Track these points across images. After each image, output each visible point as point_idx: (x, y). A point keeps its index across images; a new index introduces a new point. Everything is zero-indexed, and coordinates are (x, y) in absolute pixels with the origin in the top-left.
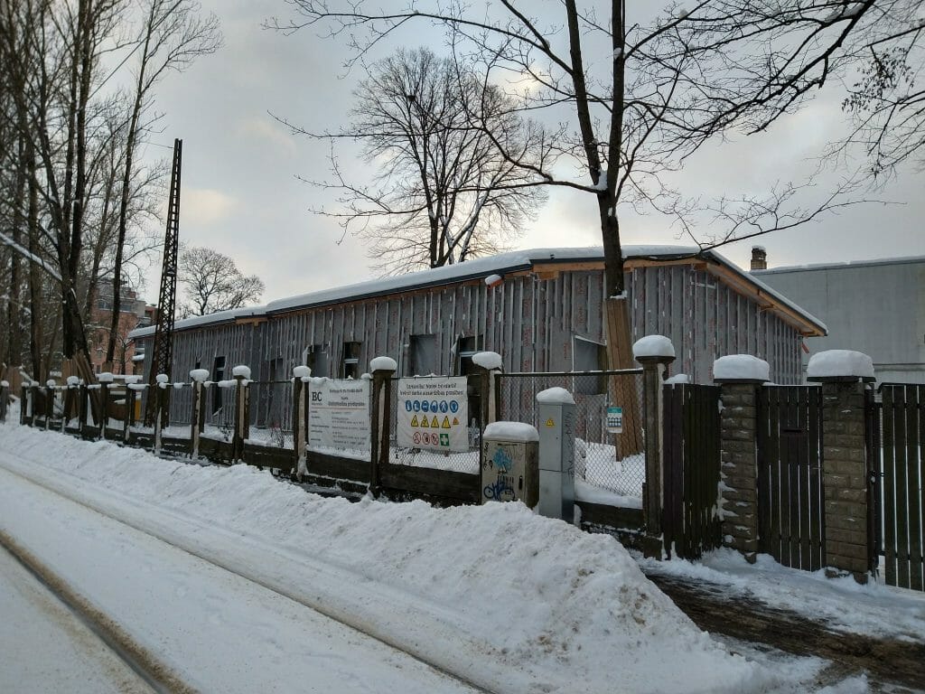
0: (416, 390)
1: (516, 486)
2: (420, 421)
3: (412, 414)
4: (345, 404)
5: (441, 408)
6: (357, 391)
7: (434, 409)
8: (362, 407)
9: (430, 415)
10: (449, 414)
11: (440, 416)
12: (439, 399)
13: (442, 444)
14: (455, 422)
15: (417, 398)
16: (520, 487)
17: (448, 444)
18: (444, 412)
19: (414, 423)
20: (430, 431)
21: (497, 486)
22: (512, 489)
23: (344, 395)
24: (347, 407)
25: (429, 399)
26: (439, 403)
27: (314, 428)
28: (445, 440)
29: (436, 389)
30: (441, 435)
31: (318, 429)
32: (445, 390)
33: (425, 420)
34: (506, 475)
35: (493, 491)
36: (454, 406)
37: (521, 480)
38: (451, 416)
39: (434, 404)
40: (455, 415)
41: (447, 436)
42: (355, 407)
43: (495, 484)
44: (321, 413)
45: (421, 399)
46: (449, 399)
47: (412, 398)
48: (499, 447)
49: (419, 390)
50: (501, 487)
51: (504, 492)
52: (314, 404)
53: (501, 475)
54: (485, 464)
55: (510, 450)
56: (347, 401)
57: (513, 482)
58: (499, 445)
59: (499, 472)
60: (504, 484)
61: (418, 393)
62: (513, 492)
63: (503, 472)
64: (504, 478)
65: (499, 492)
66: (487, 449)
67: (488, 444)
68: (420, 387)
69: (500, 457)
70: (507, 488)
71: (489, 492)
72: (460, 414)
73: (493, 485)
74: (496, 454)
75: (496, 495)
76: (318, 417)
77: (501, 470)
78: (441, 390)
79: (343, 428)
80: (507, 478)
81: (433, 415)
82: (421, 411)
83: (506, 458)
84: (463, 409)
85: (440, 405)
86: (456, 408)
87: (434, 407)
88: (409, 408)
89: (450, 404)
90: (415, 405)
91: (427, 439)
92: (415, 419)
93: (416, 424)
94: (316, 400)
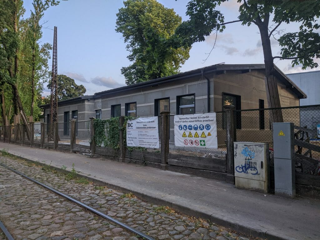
0: (184, 120)
1: (258, 166)
2: (187, 134)
3: (183, 131)
4: (145, 128)
5: (200, 128)
6: (152, 122)
7: (196, 129)
8: (154, 129)
9: (193, 132)
10: (205, 130)
11: (199, 132)
12: (198, 124)
13: (201, 145)
14: (209, 134)
15: (185, 124)
16: (262, 167)
17: (204, 145)
18: (202, 130)
19: (184, 135)
20: (194, 139)
21: (245, 166)
22: (255, 168)
23: (145, 124)
24: (146, 129)
25: (192, 124)
26: (198, 126)
27: (129, 139)
28: (203, 143)
29: (197, 119)
30: (201, 141)
31: (131, 139)
32: (202, 119)
33: (190, 134)
34: (250, 161)
35: (242, 168)
36: (208, 127)
37: (262, 162)
38: (206, 132)
39: (196, 126)
40: (209, 131)
41: (204, 141)
42: (150, 129)
43: (244, 165)
44: (132, 132)
45: (188, 124)
46: (205, 124)
47: (183, 124)
48: (245, 147)
49: (186, 120)
50: (248, 166)
51: (250, 169)
52: (129, 128)
53: (247, 160)
54: (235, 155)
55: (253, 148)
56: (146, 127)
57: (256, 164)
58: (245, 145)
59: (246, 159)
60: (249, 165)
61: (186, 121)
62: (257, 169)
63: (249, 159)
64: (249, 162)
65: (246, 169)
66: (236, 148)
67: (237, 145)
68: (187, 118)
69: (246, 151)
70: (252, 167)
71: (240, 169)
72: (212, 131)
73: (242, 166)
74: (243, 150)
75: (245, 171)
76: (131, 134)
77: (247, 158)
78: (199, 119)
79: (144, 138)
80: (251, 163)
81: (195, 131)
82: (188, 130)
83: (250, 152)
84: (214, 128)
85: (199, 127)
86: (209, 128)
87: (196, 128)
88: (180, 129)
89: (206, 126)
90: (184, 127)
91: (192, 143)
92: (184, 133)
93: (185, 136)
94: (130, 127)
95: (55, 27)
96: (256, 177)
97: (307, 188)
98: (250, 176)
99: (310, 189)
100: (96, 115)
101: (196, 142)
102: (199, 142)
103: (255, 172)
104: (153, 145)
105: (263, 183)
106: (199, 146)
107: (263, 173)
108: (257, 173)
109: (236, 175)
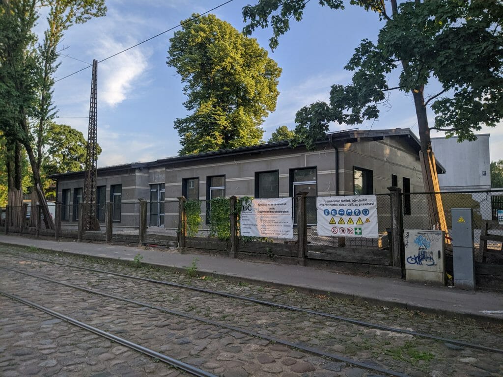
0: (333, 203)
1: (435, 256)
2: (337, 220)
3: (329, 217)
4: (272, 212)
5: (355, 213)
6: (282, 204)
7: (349, 214)
8: (286, 214)
9: (346, 218)
10: (362, 216)
11: (355, 218)
12: (353, 208)
13: (356, 233)
14: (367, 221)
15: (334, 208)
16: (439, 257)
17: (361, 233)
18: (357, 215)
19: (332, 222)
20: (346, 226)
21: (419, 257)
22: (431, 258)
23: (272, 207)
24: (274, 214)
25: (345, 208)
26: (353, 211)
27: (244, 226)
28: (358, 231)
29: (351, 202)
30: (356, 229)
31: (248, 226)
32: (358, 203)
33: (341, 220)
34: (425, 250)
35: (415, 259)
36: (366, 212)
37: (439, 252)
38: (364, 218)
39: (349, 211)
40: (367, 217)
41: (360, 229)
42: (280, 214)
43: (417, 255)
45: (338, 208)
46: (361, 208)
47: (330, 209)
48: (419, 235)
49: (336, 203)
50: (421, 257)
51: (424, 260)
52: (245, 212)
53: (422, 250)
54: (406, 244)
55: (428, 236)
56: (274, 211)
57: (432, 254)
58: (418, 233)
59: (420, 249)
60: (424, 255)
61: (335, 205)
62: (433, 260)
63: (423, 249)
64: (424, 252)
65: (420, 260)
66: (408, 236)
67: (408, 233)
68: (336, 201)
69: (419, 240)
70: (427, 258)
71: (412, 260)
72: (371, 216)
73: (415, 256)
74: (417, 239)
75: (418, 262)
76: (248, 220)
77: (421, 247)
78: (354, 203)
79: (271, 226)
80: (427, 252)
81: (348, 217)
82: (338, 215)
83: (425, 240)
84: (373, 214)
85: (354, 212)
86: (367, 213)
87: (349, 213)
88: (326, 214)
89: (363, 211)
90: (333, 212)
91: (343, 231)
92: (333, 220)
93: (334, 222)
94: (246, 210)
95: (94, 60)
96: (433, 268)
97: (487, 278)
98: (425, 267)
100: (151, 192)
101: (349, 230)
102: (354, 229)
103: (431, 263)
104: (284, 234)
105: (440, 274)
106: (354, 235)
107: (440, 263)
108: (433, 264)
109: (407, 267)
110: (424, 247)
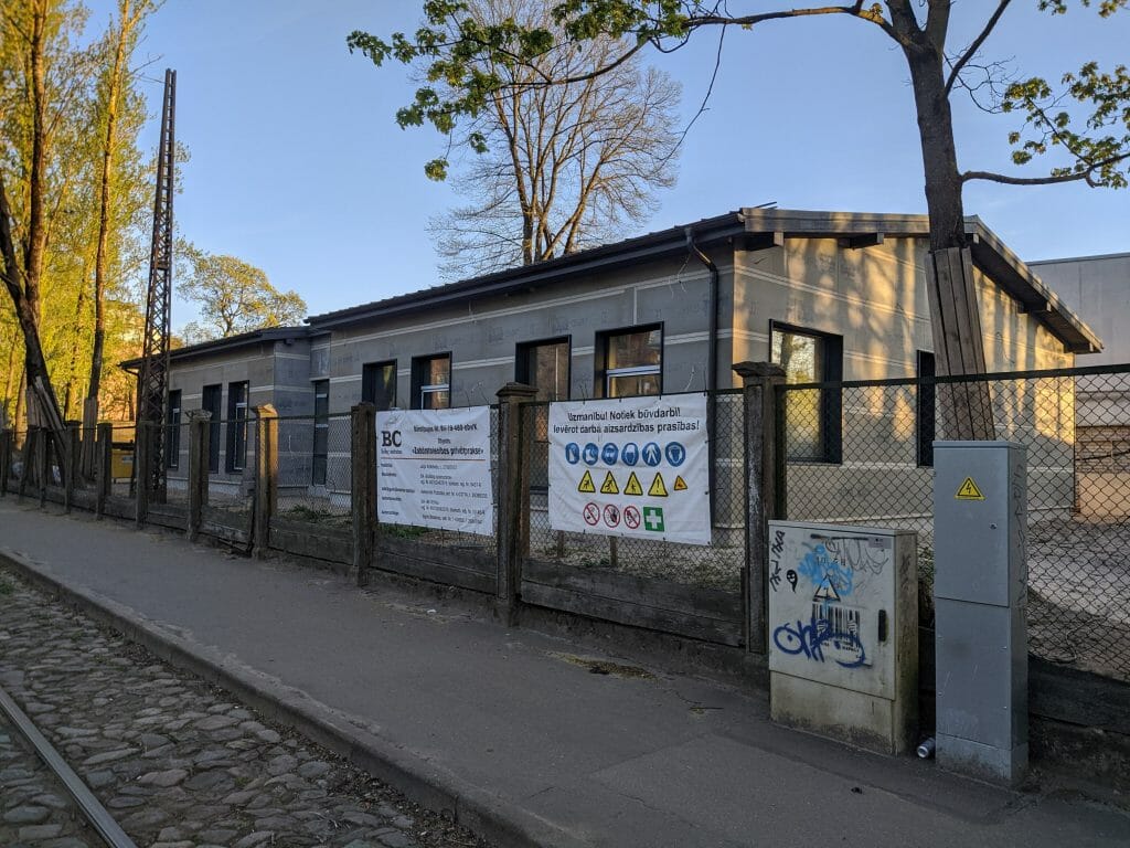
0: (588, 423)
1: (868, 631)
2: (598, 479)
3: (578, 470)
4: (445, 451)
5: (645, 455)
6: (468, 427)
7: (630, 460)
8: (477, 457)
9: (621, 472)
10: (664, 466)
11: (645, 473)
12: (641, 441)
13: (648, 526)
14: (680, 485)
15: (591, 438)
16: (882, 636)
17: (661, 528)
18: (652, 464)
19: (585, 486)
20: (621, 501)
21: (812, 629)
22: (854, 639)
23: (444, 435)
24: (449, 456)
25: (620, 440)
26: (640, 450)
27: (385, 493)
28: (654, 520)
29: (636, 420)
30: (647, 511)
31: (393, 494)
32: (654, 422)
33: (610, 479)
34: (834, 605)
35: (802, 637)
36: (676, 453)
37: (882, 616)
38: (669, 473)
39: (631, 449)
40: (679, 470)
41: (659, 512)
42: (462, 456)
43: (806, 623)
44: (397, 466)
45: (601, 440)
46: (663, 440)
47: (581, 441)
48: (815, 543)
49: (596, 423)
50: (823, 631)
51: (831, 642)
52: (386, 452)
53: (821, 603)
54: (774, 578)
55: (847, 551)
56: (448, 446)
57: (857, 621)
58: (814, 536)
59: (816, 598)
60: (831, 625)
61: (594, 429)
62: (859, 645)
63: (827, 598)
64: (830, 611)
65: (817, 642)
66: (779, 546)
67: (780, 535)
68: (597, 416)
69: (817, 564)
70: (841, 635)
71: (790, 638)
72: (690, 468)
73: (799, 624)
74: (807, 557)
75: (809, 648)
76: (394, 475)
77: (822, 593)
78: (645, 422)
79: (442, 493)
80: (839, 614)
81: (630, 469)
82: (600, 463)
83: (834, 566)
84: (696, 460)
85: (644, 452)
86: (681, 456)
87: (630, 455)
88: (572, 458)
89: (667, 449)
90: (588, 452)
91: (614, 517)
92: (587, 478)
93: (590, 488)
94: (390, 445)
96: (857, 679)
97: (1081, 738)
98: (833, 672)
99: (1093, 746)
100: (317, 400)
101: (629, 514)
102: (642, 514)
103: (850, 656)
104: (472, 521)
105: (885, 707)
106: (642, 533)
107: (887, 663)
108: (860, 663)
109: (772, 665)
110: (832, 593)
